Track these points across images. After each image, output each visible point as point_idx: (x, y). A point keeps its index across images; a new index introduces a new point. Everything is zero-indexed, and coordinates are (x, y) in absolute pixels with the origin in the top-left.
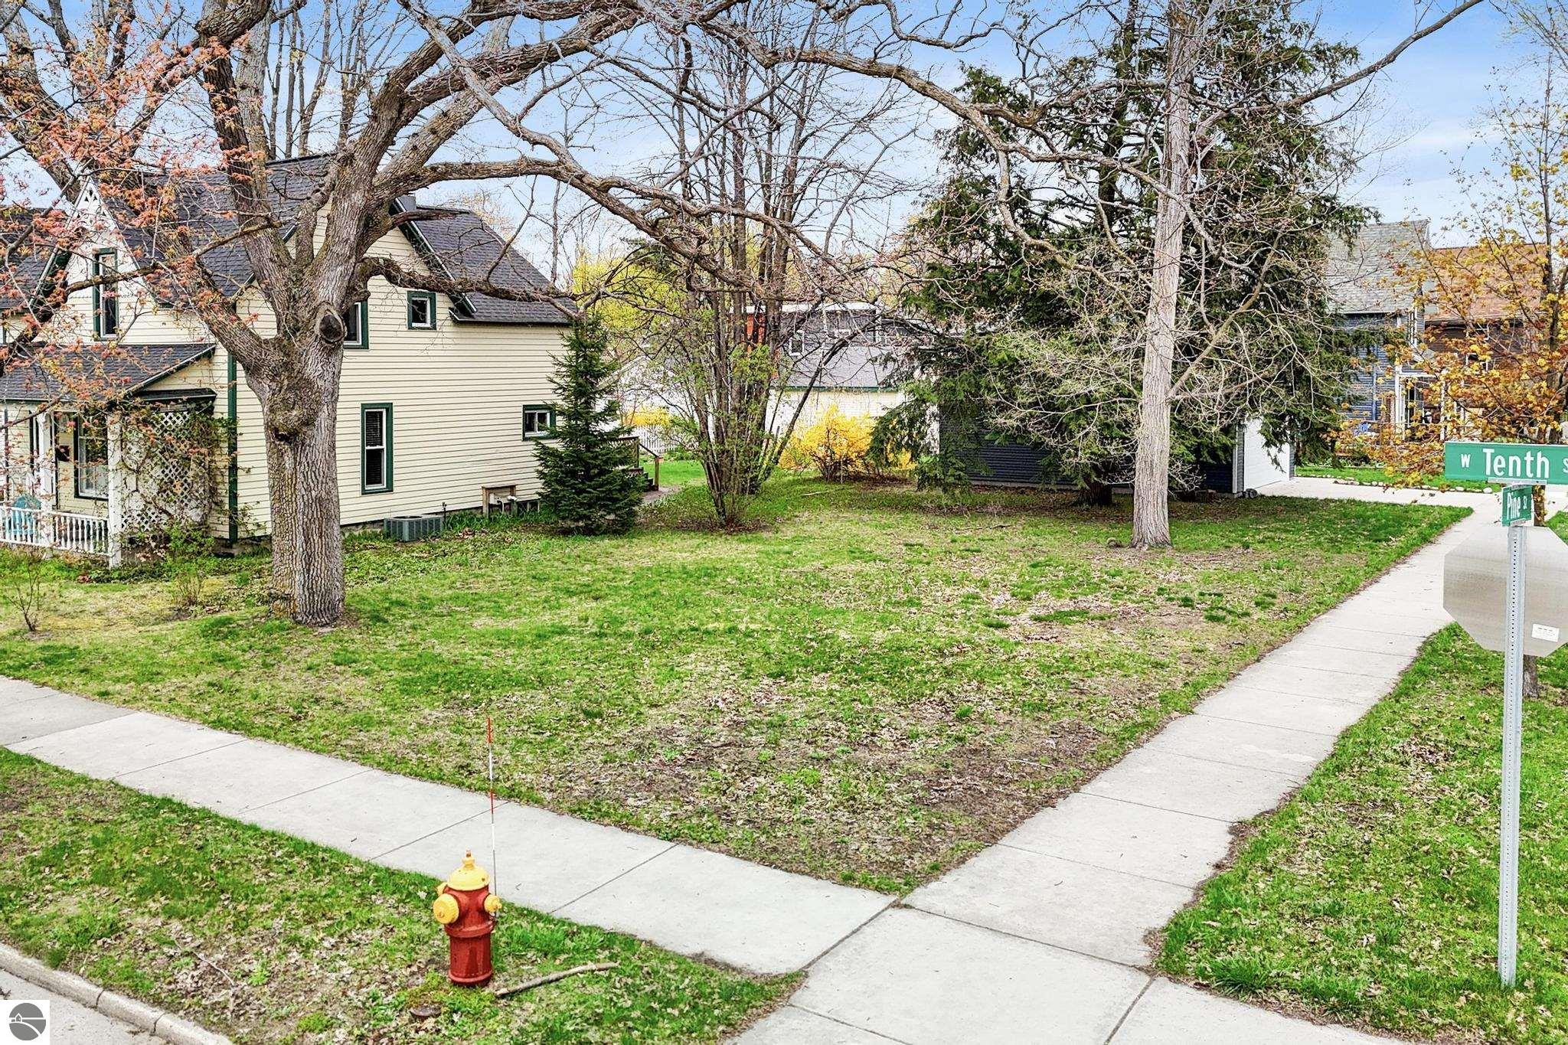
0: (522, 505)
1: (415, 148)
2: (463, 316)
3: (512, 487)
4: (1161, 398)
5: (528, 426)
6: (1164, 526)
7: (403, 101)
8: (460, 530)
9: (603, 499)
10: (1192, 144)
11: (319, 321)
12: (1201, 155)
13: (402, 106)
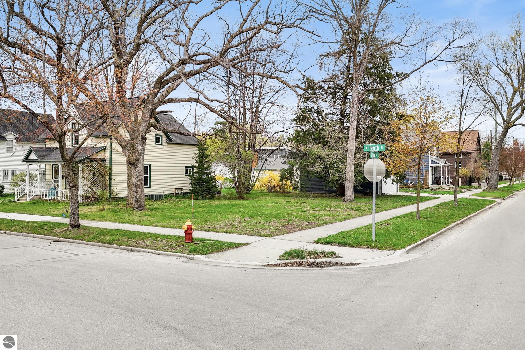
0: (184, 194)
1: (163, 95)
2: (170, 141)
3: (182, 188)
4: (352, 163)
5: (186, 172)
6: (353, 197)
7: (162, 83)
8: (168, 198)
9: (207, 190)
10: (358, 97)
11: (140, 136)
12: (361, 100)
13: (161, 85)
